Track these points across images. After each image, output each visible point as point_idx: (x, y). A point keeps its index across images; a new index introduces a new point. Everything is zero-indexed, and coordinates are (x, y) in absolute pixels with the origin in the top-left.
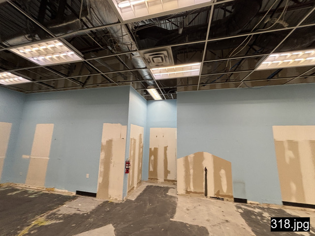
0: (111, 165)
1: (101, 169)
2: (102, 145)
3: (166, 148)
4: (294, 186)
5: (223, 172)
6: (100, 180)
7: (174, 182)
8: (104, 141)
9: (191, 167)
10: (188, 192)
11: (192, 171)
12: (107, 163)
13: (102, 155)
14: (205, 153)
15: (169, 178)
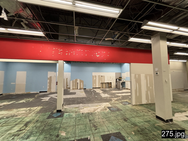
0: (52, 83)
1: (48, 84)
2: (48, 78)
3: (67, 79)
4: (95, 85)
5: (82, 83)
6: (48, 87)
7: (69, 88)
8: (49, 77)
9: (74, 83)
10: (73, 89)
11: (74, 84)
12: (50, 83)
13: (48, 81)
14: (78, 79)
15: (68, 87)
